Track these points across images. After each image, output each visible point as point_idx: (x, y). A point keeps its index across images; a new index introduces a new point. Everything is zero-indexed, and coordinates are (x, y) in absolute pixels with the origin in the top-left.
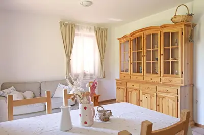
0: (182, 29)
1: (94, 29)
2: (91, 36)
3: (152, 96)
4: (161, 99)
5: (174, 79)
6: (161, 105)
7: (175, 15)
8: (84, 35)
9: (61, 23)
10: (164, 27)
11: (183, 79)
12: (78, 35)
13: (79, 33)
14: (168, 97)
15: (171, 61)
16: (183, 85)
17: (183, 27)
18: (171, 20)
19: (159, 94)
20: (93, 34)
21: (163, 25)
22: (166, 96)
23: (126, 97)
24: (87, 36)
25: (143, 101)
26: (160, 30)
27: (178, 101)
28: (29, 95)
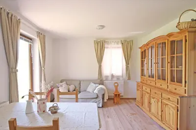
0: (186, 36)
1: (120, 42)
2: (118, 47)
3: (158, 101)
4: (164, 106)
5: (178, 88)
6: (164, 111)
7: (179, 22)
8: (113, 48)
9: (94, 41)
10: (170, 35)
11: (186, 88)
12: (107, 48)
13: (109, 46)
14: (171, 106)
15: (176, 69)
16: (186, 95)
17: (187, 34)
18: (177, 27)
19: (163, 101)
20: (120, 45)
21: (169, 34)
22: (168, 103)
23: (142, 98)
24: (115, 48)
25: (152, 104)
26: (168, 38)
27: (178, 111)
28: (72, 88)
